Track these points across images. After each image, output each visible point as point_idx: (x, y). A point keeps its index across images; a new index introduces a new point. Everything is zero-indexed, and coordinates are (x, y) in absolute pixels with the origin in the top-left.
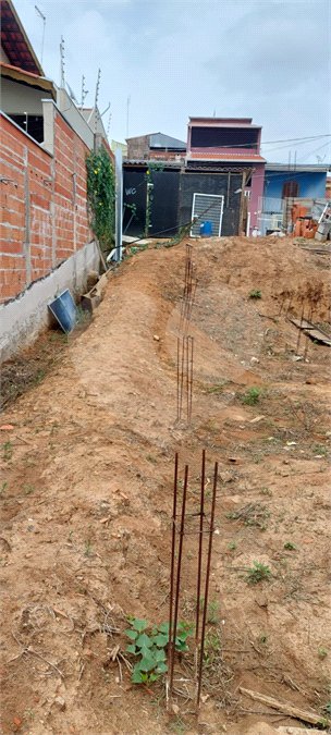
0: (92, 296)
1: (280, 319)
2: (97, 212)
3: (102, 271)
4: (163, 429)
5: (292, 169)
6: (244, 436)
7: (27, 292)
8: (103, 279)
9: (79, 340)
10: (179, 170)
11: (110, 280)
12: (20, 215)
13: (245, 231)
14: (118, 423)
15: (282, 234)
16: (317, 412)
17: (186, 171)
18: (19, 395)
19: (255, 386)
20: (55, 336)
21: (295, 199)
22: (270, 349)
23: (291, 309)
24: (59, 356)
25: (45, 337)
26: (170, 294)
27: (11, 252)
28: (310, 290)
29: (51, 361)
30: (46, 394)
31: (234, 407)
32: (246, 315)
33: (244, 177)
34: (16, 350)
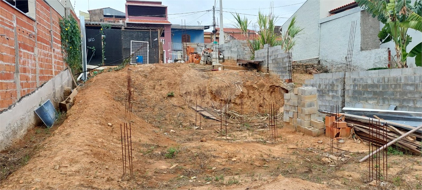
0: (67, 102)
1: (185, 107)
2: (69, 52)
3: (74, 87)
4: (114, 182)
5: (184, 28)
6: (166, 178)
7: (17, 104)
8: (75, 92)
9: (56, 131)
10: (121, 28)
11: (79, 92)
12: (12, 56)
13: (163, 60)
14: (82, 182)
15: (182, 62)
16: (207, 157)
17: (125, 28)
18: (10, 174)
19: (172, 146)
20: (40, 130)
21: (187, 43)
22: (181, 124)
23: (191, 101)
24: (41, 144)
25: (32, 132)
26: (119, 97)
27: (4, 79)
28: (200, 90)
29: (36, 147)
30: (30, 170)
31: (160, 161)
32: (166, 106)
33: (159, 32)
34: (9, 143)
